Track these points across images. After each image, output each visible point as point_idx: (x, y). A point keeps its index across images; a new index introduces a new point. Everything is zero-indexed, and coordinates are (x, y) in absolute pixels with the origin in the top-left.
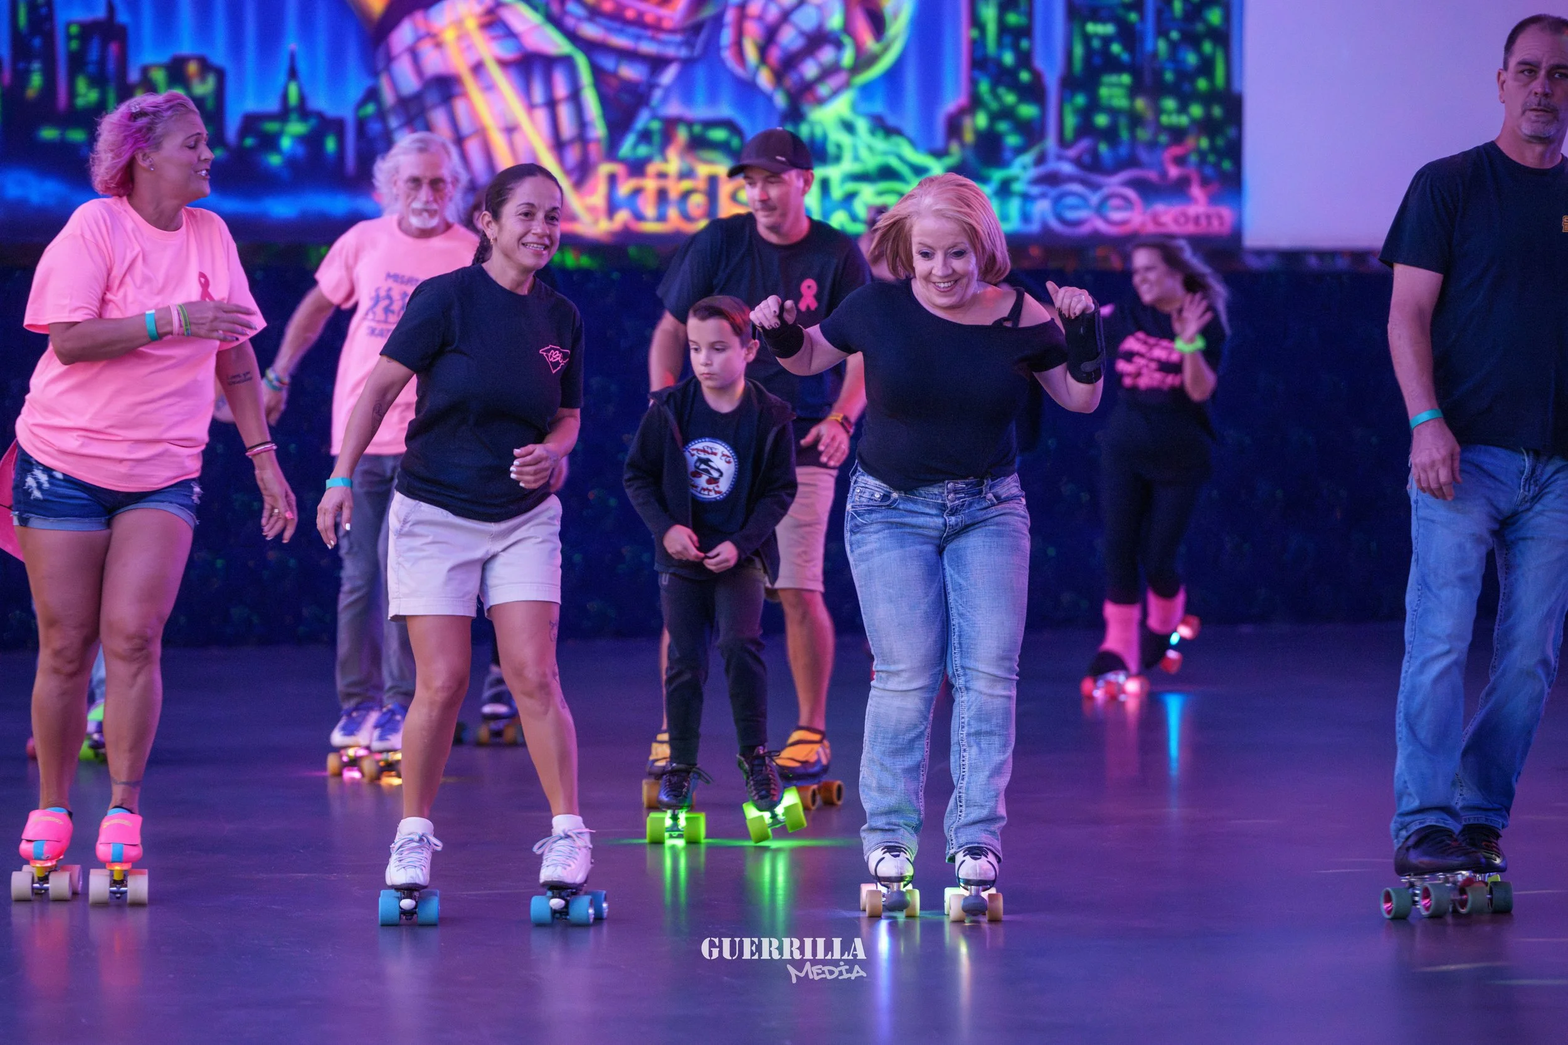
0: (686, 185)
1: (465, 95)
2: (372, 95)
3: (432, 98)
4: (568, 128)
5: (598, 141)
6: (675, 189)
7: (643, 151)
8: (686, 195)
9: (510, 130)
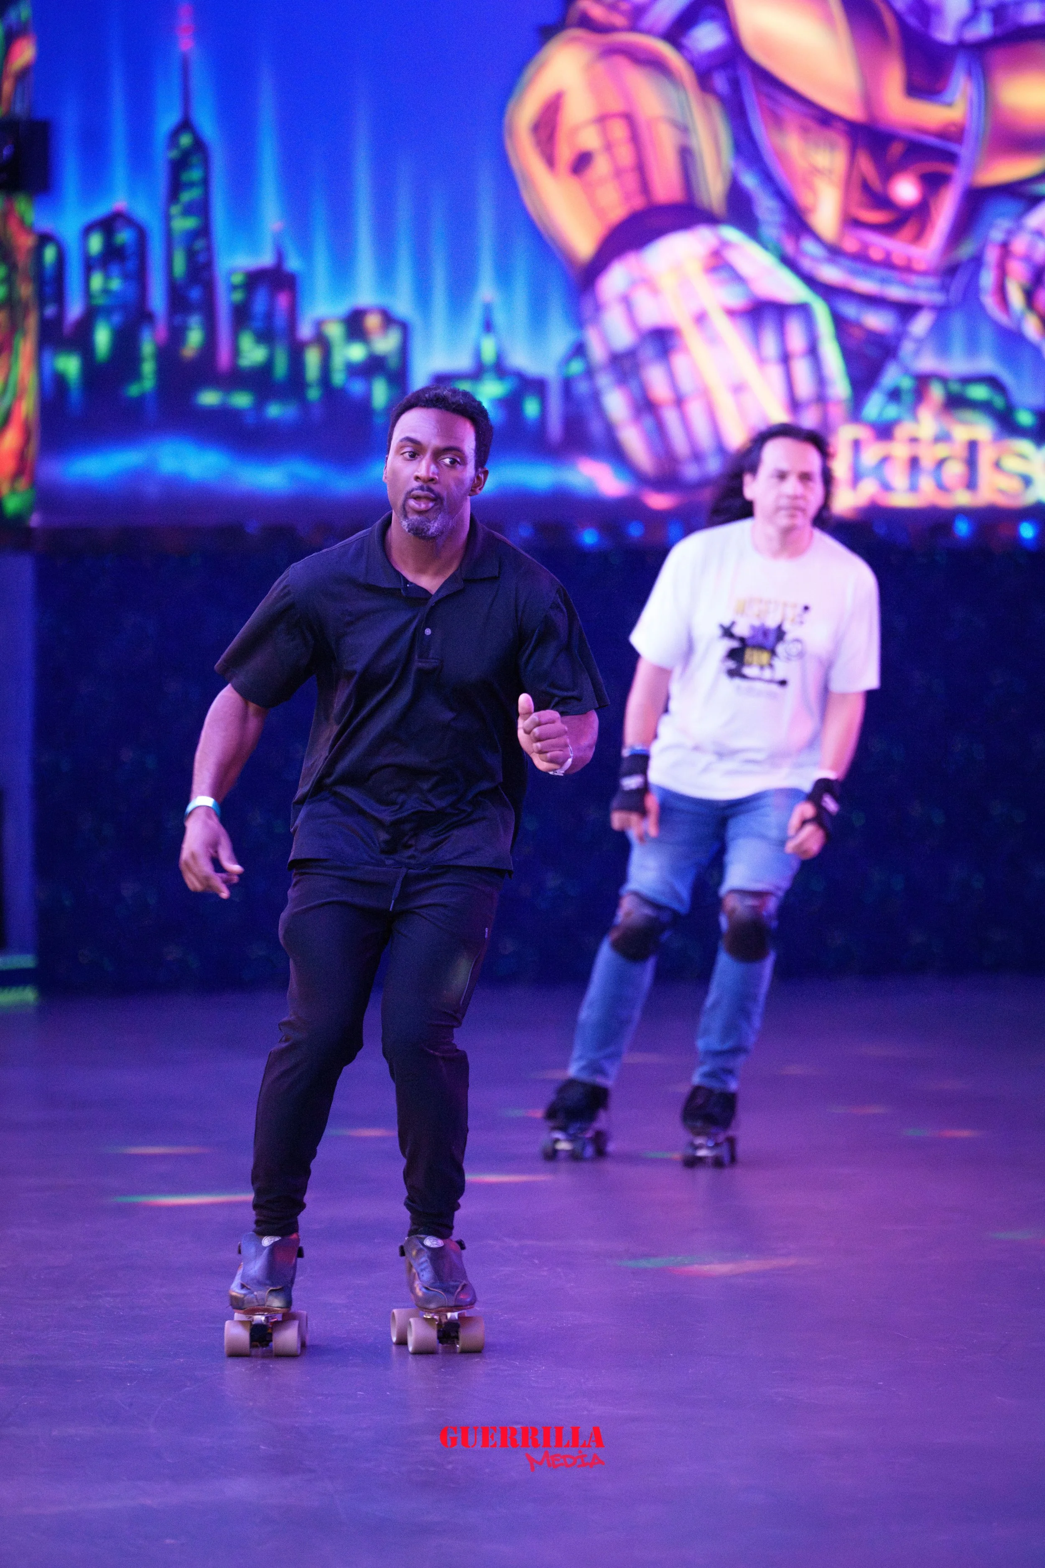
0: (942, 451)
1: (686, 350)
2: (579, 350)
3: (648, 351)
4: (805, 386)
5: (838, 402)
6: (928, 456)
7: (892, 412)
8: (941, 463)
9: (738, 389)
